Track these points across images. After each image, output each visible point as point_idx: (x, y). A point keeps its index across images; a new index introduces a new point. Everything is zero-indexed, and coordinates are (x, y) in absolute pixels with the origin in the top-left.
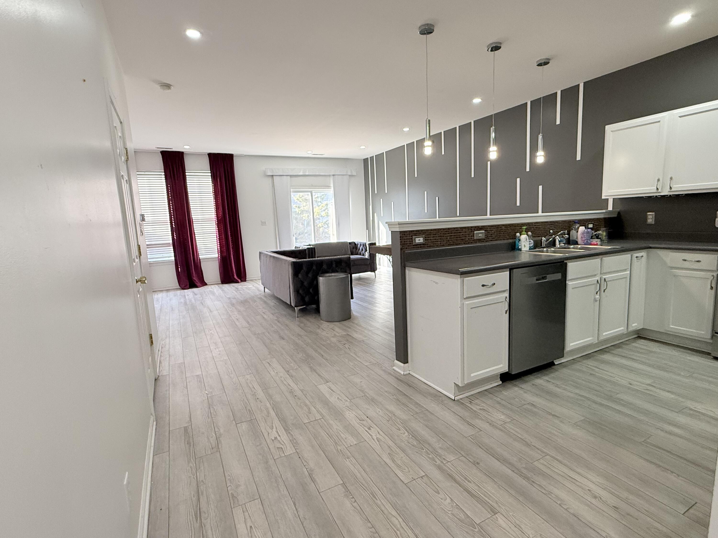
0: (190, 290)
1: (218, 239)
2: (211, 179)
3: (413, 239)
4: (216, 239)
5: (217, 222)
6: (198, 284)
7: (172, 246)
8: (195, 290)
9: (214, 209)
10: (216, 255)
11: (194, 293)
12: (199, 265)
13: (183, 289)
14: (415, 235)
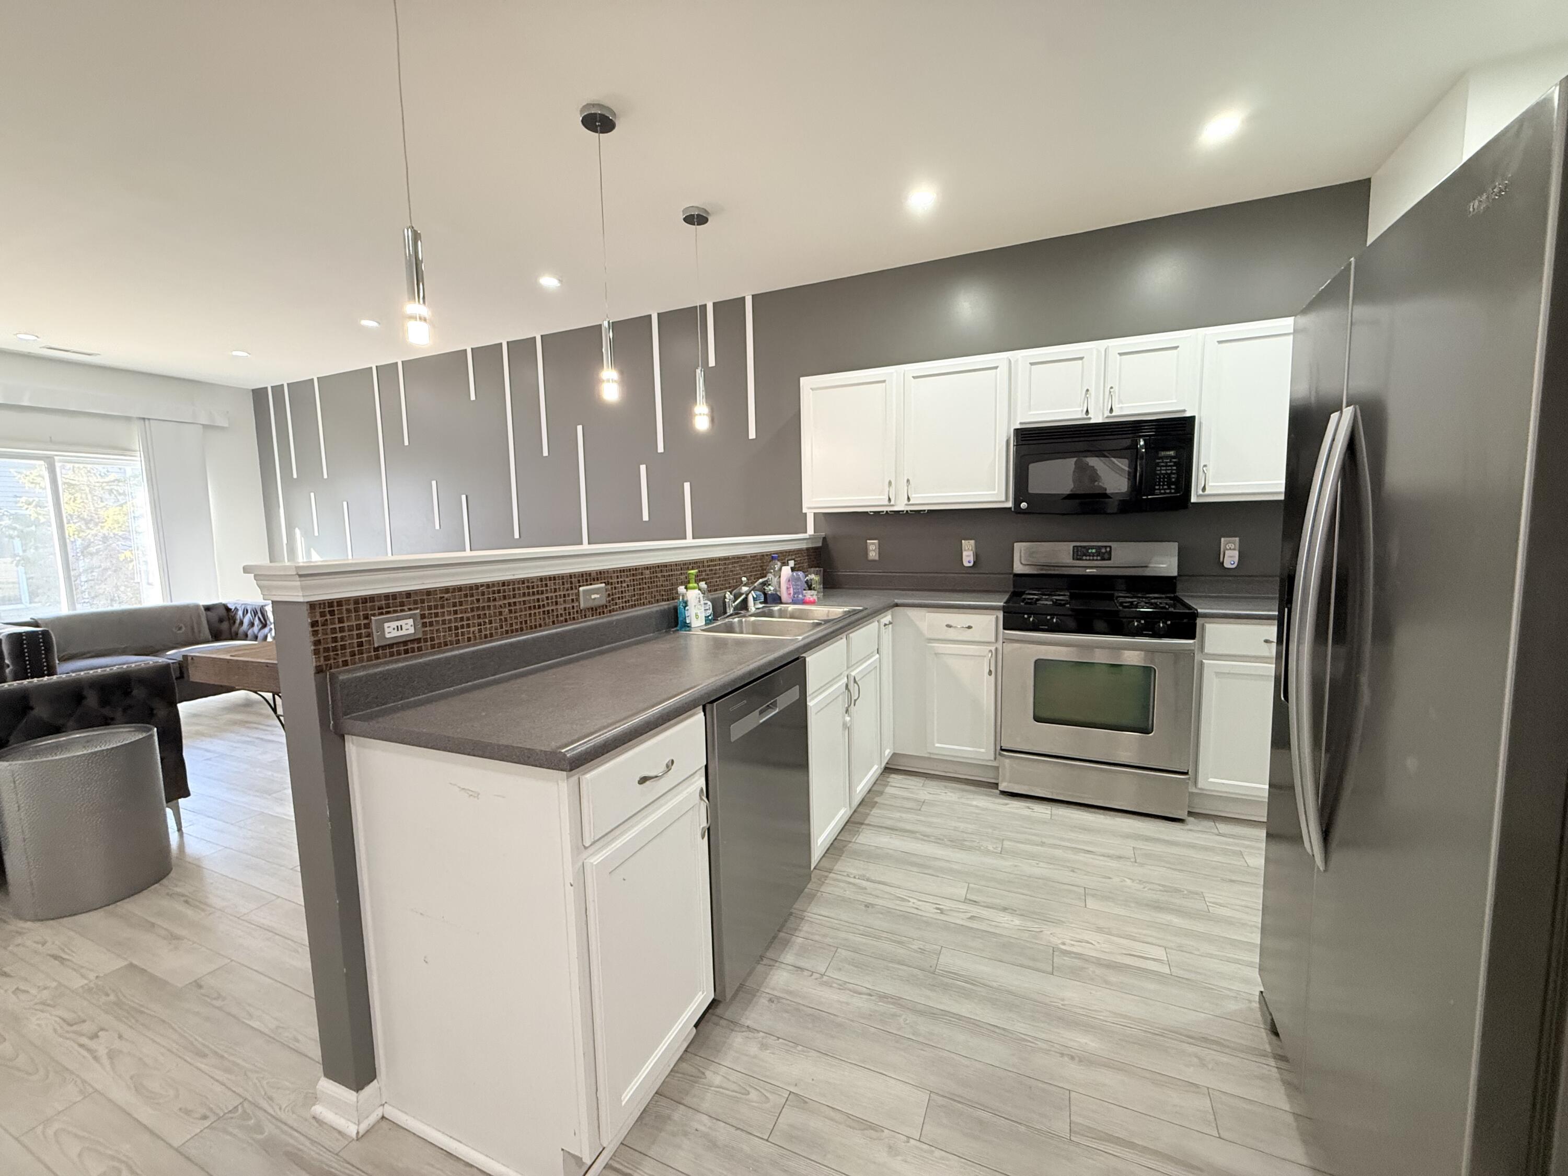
3: (373, 626)
14: (381, 610)
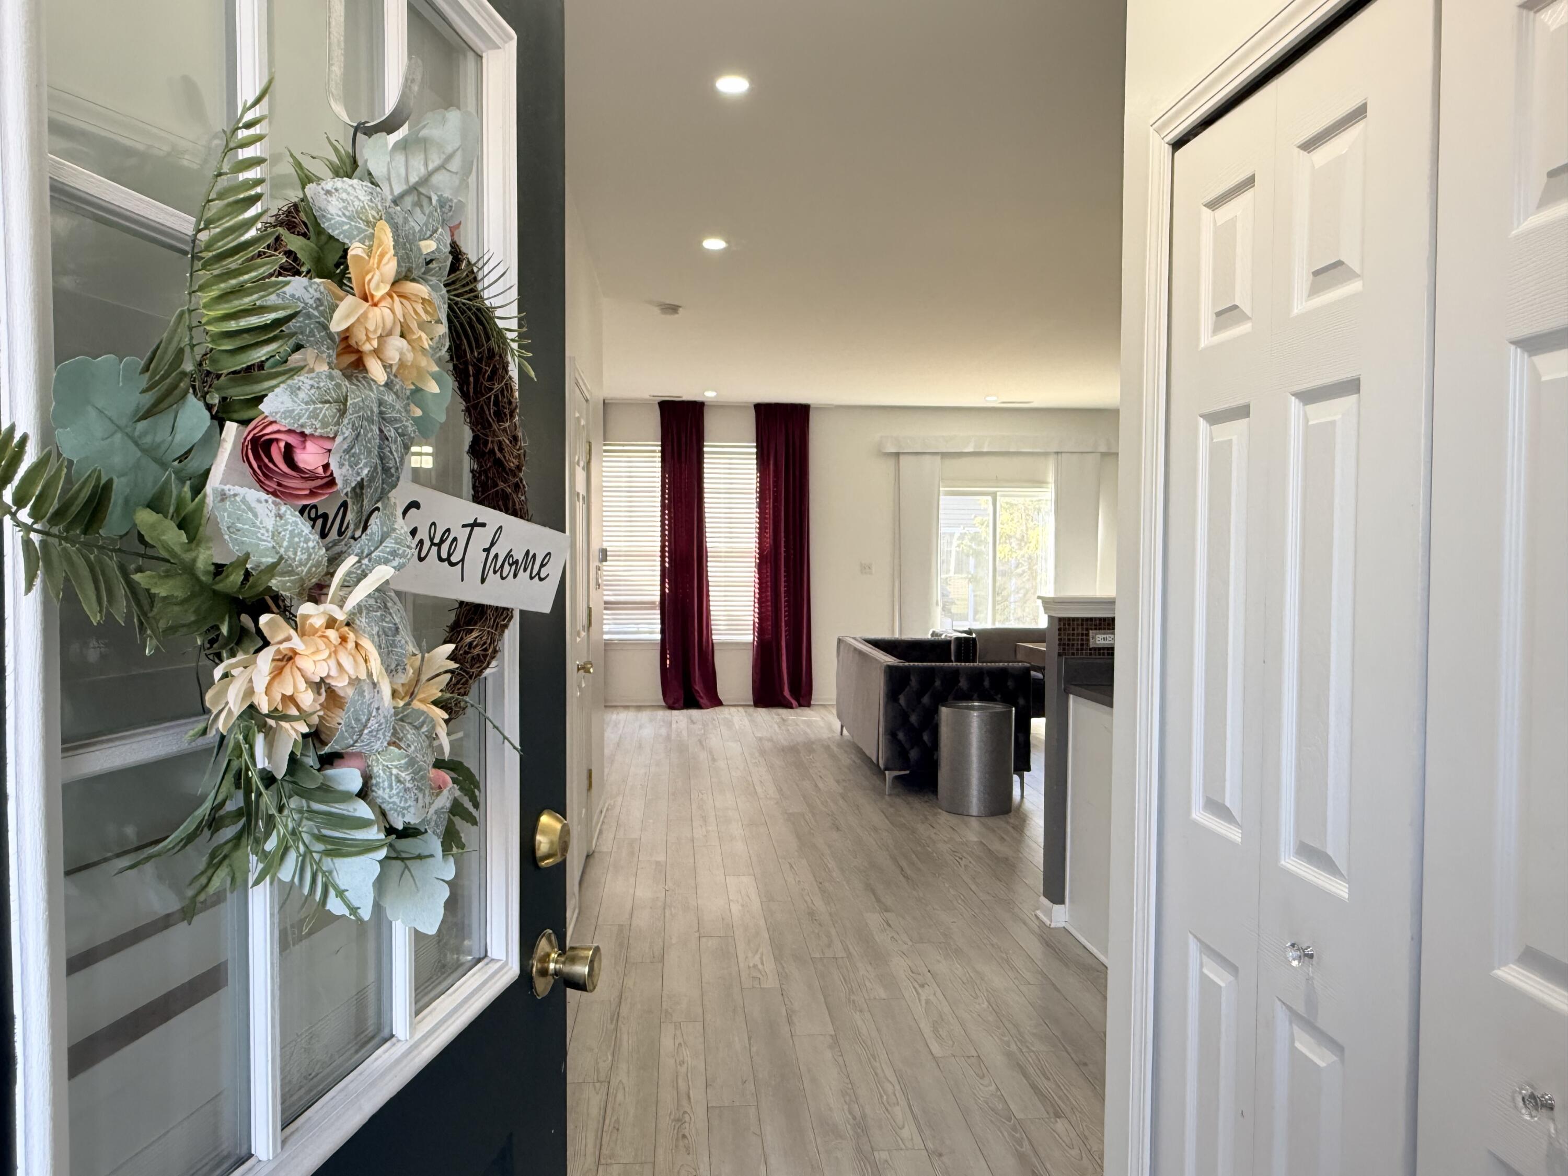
0: (685, 712)
1: (756, 600)
2: (755, 462)
3: (1091, 635)
4: (752, 599)
5: (758, 561)
6: (703, 701)
7: (658, 608)
8: (694, 713)
9: (754, 530)
10: (748, 636)
11: (690, 718)
12: (710, 657)
13: (671, 707)
14: (1096, 627)
